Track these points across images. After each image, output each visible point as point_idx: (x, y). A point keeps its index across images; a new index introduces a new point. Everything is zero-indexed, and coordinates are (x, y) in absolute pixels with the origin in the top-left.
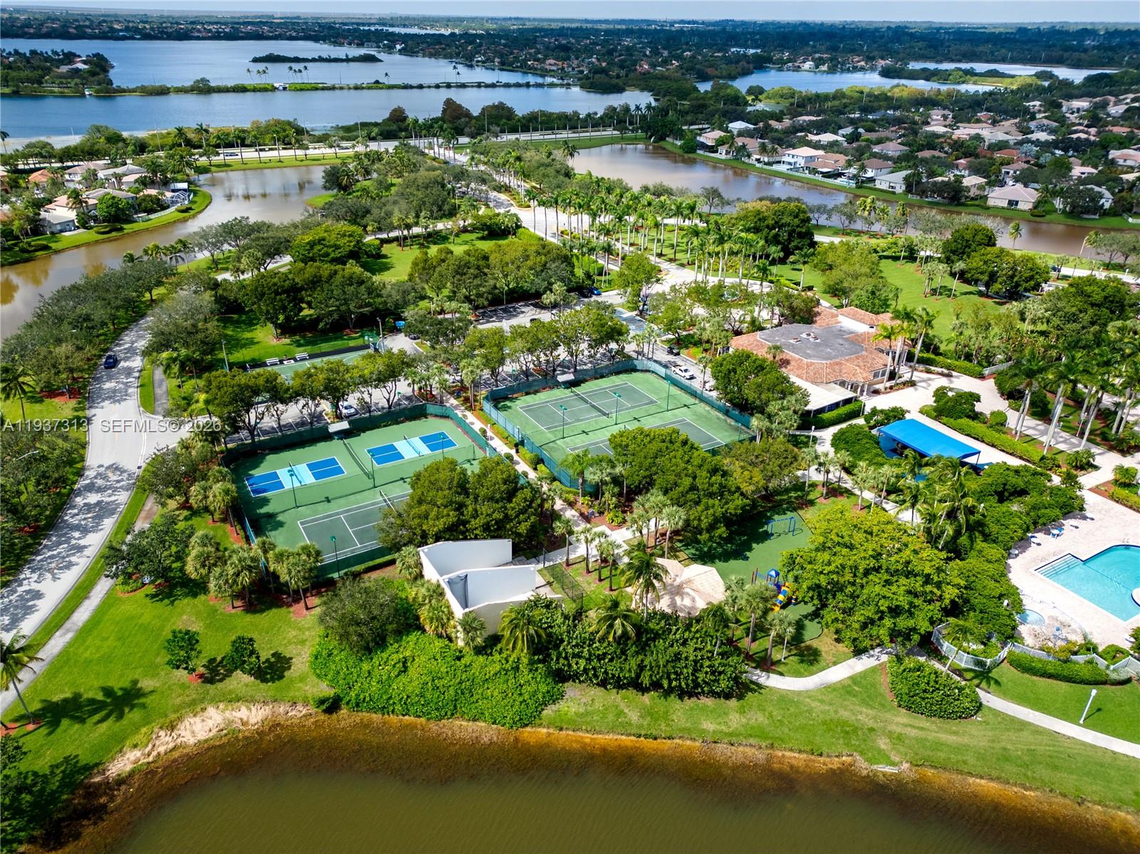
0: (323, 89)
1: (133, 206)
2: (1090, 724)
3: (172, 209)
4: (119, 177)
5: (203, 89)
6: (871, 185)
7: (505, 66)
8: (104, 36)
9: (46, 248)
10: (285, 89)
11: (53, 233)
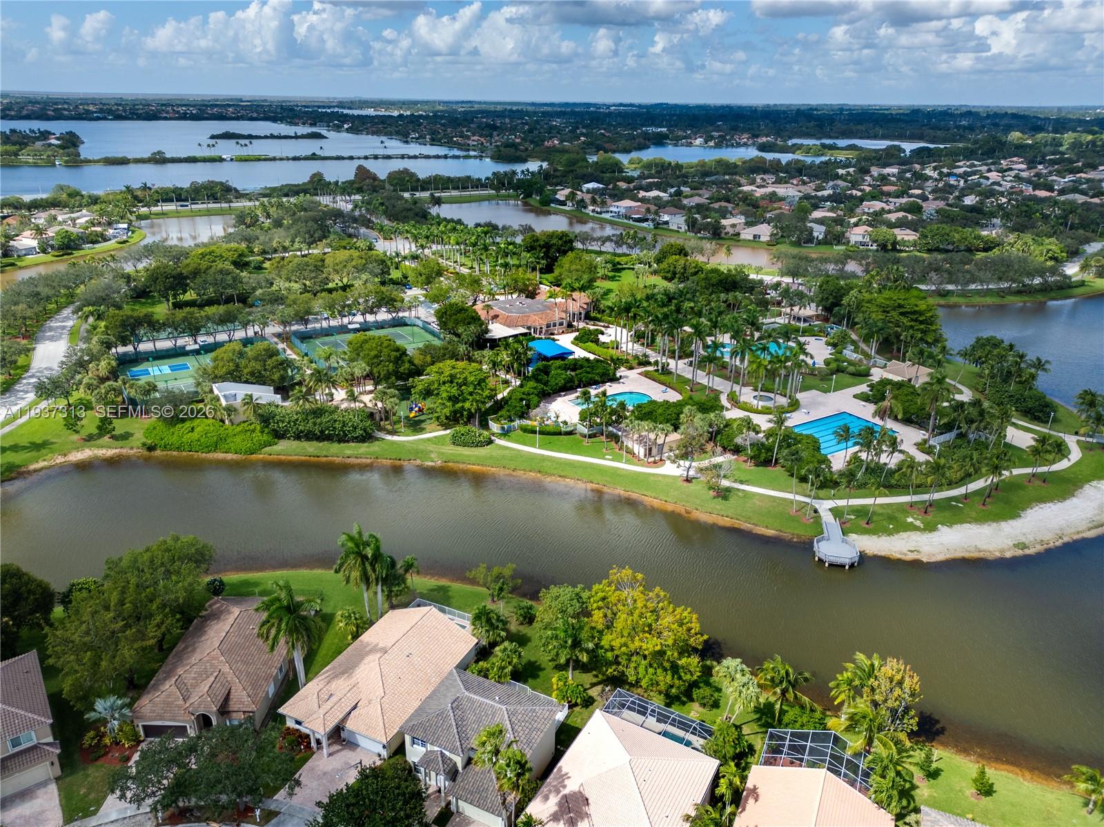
0: (265, 160)
1: (81, 238)
2: (540, 447)
3: (113, 241)
4: (73, 220)
5: (159, 159)
6: (665, 226)
7: (435, 141)
8: (79, 117)
9: (13, 265)
10: (232, 160)
11: (19, 256)
